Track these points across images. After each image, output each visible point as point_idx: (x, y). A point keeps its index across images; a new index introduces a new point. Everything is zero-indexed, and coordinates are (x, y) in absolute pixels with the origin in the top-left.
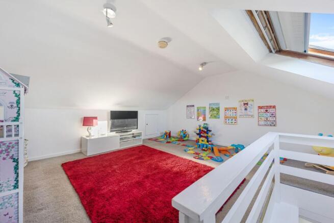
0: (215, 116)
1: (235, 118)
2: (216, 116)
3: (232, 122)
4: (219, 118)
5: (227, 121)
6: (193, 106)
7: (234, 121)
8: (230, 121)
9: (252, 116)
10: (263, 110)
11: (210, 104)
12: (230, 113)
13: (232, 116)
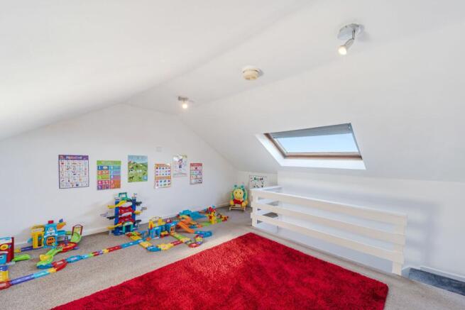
0: (140, 178)
1: (169, 179)
2: (143, 178)
3: (165, 185)
4: (146, 180)
5: (159, 183)
6: (86, 158)
7: (167, 183)
8: (163, 183)
9: (185, 174)
10: (194, 168)
11: (130, 157)
12: (162, 172)
13: (165, 175)
